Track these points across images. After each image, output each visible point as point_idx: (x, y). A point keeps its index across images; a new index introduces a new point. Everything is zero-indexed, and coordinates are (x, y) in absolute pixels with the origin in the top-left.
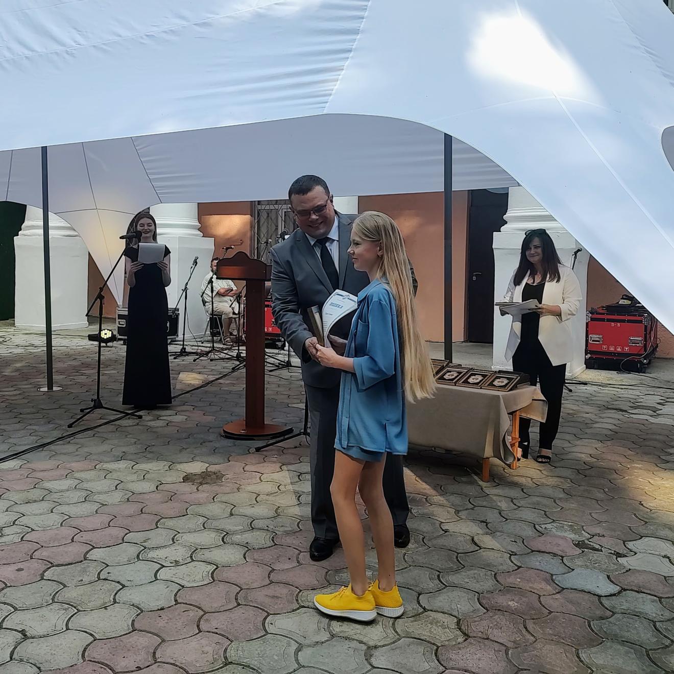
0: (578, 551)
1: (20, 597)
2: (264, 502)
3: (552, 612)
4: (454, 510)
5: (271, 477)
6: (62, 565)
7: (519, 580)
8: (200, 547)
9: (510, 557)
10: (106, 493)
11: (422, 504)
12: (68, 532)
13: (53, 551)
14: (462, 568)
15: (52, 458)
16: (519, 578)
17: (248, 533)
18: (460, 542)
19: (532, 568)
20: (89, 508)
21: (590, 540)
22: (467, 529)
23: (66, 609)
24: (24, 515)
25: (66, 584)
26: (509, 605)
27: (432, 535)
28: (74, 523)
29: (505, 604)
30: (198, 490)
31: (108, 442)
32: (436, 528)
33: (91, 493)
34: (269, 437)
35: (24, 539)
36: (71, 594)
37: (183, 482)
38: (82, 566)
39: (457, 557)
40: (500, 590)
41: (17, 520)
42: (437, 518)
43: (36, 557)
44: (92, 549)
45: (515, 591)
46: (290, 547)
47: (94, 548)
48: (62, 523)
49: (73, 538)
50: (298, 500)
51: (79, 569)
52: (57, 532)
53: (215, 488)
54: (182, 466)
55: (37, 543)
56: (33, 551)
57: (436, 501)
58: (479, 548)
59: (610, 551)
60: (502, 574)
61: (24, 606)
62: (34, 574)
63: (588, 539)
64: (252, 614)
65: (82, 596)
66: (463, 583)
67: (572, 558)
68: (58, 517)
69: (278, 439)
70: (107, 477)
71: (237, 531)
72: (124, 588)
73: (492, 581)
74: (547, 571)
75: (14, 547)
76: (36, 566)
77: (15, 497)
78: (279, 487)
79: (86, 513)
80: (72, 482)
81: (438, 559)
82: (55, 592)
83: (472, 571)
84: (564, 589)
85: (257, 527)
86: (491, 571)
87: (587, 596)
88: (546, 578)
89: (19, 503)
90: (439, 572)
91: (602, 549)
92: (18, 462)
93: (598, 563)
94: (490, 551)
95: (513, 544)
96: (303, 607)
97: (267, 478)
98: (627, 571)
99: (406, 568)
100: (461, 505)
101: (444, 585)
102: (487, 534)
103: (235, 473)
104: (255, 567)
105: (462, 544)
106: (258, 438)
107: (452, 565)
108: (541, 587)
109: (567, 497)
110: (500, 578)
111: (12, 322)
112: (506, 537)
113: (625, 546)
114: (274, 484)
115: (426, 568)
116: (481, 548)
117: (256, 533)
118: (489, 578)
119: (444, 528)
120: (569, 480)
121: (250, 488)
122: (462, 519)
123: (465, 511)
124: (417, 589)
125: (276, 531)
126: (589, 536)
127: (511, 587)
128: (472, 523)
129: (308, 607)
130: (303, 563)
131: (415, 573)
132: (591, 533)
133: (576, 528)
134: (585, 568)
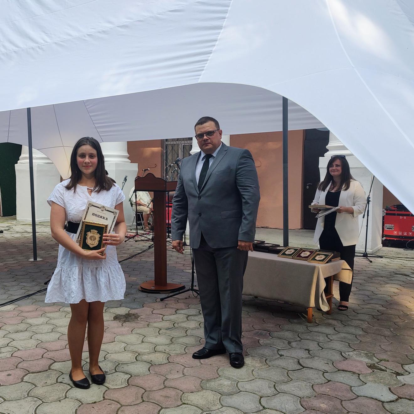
0: (370, 370)
1: (8, 393)
2: (164, 334)
3: (350, 412)
4: (288, 342)
5: (169, 318)
6: (35, 373)
7: (328, 390)
8: (121, 363)
9: (323, 374)
11: (266, 337)
12: (40, 351)
13: (30, 363)
14: (291, 381)
15: (33, 304)
16: (329, 388)
17: (152, 354)
18: (290, 363)
19: (338, 382)
20: (55, 336)
21: (378, 363)
22: (296, 354)
23: (35, 401)
24: (14, 340)
25: (37, 385)
26: (321, 407)
27: (272, 357)
28: (43, 346)
29: (318, 405)
30: (122, 326)
32: (274, 353)
33: (55, 326)
34: (169, 292)
35: (13, 355)
36: (39, 391)
37: (113, 320)
38: (47, 374)
39: (287, 373)
40: (315, 396)
41: (9, 343)
42: (275, 347)
43: (20, 367)
44: (54, 363)
45: (325, 397)
46: (178, 364)
47: (55, 362)
48: (37, 345)
49: (43, 355)
50: (186, 333)
51: (45, 375)
52: (33, 351)
53: (133, 324)
54: (113, 310)
55: (20, 358)
56: (18, 363)
57: (275, 335)
58: (302, 367)
60: (317, 385)
61: (10, 398)
62: (17, 378)
65: (46, 393)
66: (291, 390)
67: (366, 375)
68: (35, 341)
69: (175, 293)
70: (66, 316)
71: (145, 353)
72: (73, 388)
73: (310, 390)
74: (348, 384)
75: (7, 360)
76: (19, 373)
77: (9, 328)
78: (174, 324)
79: (51, 339)
80: (45, 319)
81: (275, 374)
82: (29, 390)
83: (297, 383)
84: (359, 396)
85: (158, 350)
86: (310, 383)
87: (374, 402)
88: (347, 388)
89: (11, 332)
90: (275, 383)
91: (387, 370)
92: (13, 306)
93: (383, 379)
94: (310, 370)
95: (325, 365)
96: (184, 404)
97: (166, 318)
98: (403, 385)
99: (253, 380)
100: (293, 338)
101: (278, 391)
102: (308, 358)
103: (146, 315)
104: (155, 377)
105: (291, 365)
106: (162, 292)
107: (284, 378)
108: (343, 394)
109: (365, 334)
110: (315, 388)
111: (15, 217)
112: (321, 360)
113: (403, 368)
114: (170, 323)
115: (266, 380)
116: (304, 367)
117: (157, 355)
118: (308, 388)
119: (280, 353)
120: (366, 322)
121: (155, 325)
122: (292, 347)
123: (295, 342)
124: (260, 394)
125: (170, 353)
126: (378, 361)
127: (322, 394)
128: (299, 350)
129: (188, 404)
130: (187, 374)
131: (259, 383)
132: (379, 359)
133: (369, 355)
134: (374, 382)
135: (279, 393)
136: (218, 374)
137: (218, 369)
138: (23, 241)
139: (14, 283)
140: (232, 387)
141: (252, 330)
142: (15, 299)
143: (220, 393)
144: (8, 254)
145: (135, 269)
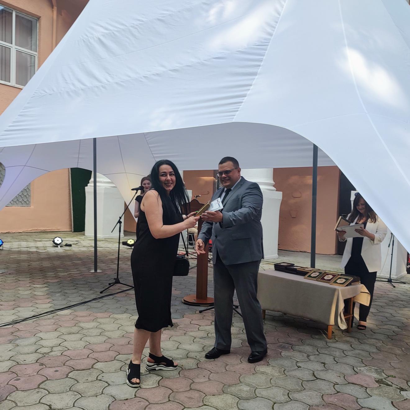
0: (377, 385)
1: (53, 386)
2: (198, 342)
4: (307, 355)
5: (205, 328)
6: (79, 370)
7: (336, 400)
9: (334, 385)
10: (112, 331)
11: (289, 350)
12: (87, 352)
13: (76, 362)
14: (304, 390)
15: (88, 310)
16: (337, 399)
17: (184, 360)
19: (346, 394)
20: (102, 339)
21: (386, 379)
22: (312, 366)
23: (75, 395)
24: (66, 341)
25: (79, 381)
27: (290, 368)
28: (91, 347)
31: (120, 302)
32: (293, 364)
33: (104, 330)
34: (208, 305)
35: (63, 354)
39: (302, 383)
40: (323, 405)
41: (61, 343)
42: (295, 359)
43: (67, 365)
45: (333, 406)
46: (206, 369)
47: (98, 362)
48: (85, 346)
49: (89, 355)
51: (87, 373)
52: (80, 351)
53: (172, 332)
55: (69, 357)
56: (66, 361)
57: (297, 348)
58: (316, 378)
59: (397, 387)
60: (327, 395)
61: (54, 391)
62: (63, 374)
63: (385, 378)
64: (175, 407)
65: (85, 388)
66: (302, 399)
67: (372, 389)
68: (84, 343)
70: (114, 322)
71: (178, 358)
72: (109, 386)
73: (320, 399)
74: (355, 396)
75: (56, 358)
76: (65, 369)
77: (63, 330)
78: (208, 334)
79: (99, 342)
80: (95, 324)
81: (290, 383)
82: (71, 385)
83: (309, 392)
84: (363, 407)
85: (190, 356)
86: (321, 393)
88: (353, 400)
89: (65, 334)
90: (289, 391)
91: (393, 385)
92: (70, 311)
93: (388, 393)
94: (322, 381)
95: (337, 378)
96: (205, 405)
97: (202, 328)
98: (405, 400)
99: (270, 387)
100: (312, 352)
101: (291, 399)
102: (323, 371)
103: (185, 325)
104: (184, 380)
105: (307, 375)
106: (202, 305)
107: (298, 388)
108: (349, 405)
109: (378, 351)
110: (325, 398)
111: (84, 233)
112: (334, 373)
113: (407, 384)
114: (205, 332)
115: (282, 388)
116: (317, 379)
117: (189, 360)
118: (318, 397)
119: (298, 365)
120: (381, 341)
121: (191, 334)
122: (310, 360)
123: (313, 356)
124: (274, 400)
125: (200, 359)
126: (386, 377)
127: (331, 404)
128: (316, 363)
129: (208, 406)
130: (212, 379)
131: (275, 390)
132: (388, 375)
133: (379, 371)
134: (379, 396)
135: (292, 400)
136: (240, 381)
137: (240, 376)
138: (87, 255)
139: (74, 291)
140: (250, 393)
141: (276, 343)
142: (72, 305)
143: (238, 398)
144: (73, 265)
145: (181, 283)
